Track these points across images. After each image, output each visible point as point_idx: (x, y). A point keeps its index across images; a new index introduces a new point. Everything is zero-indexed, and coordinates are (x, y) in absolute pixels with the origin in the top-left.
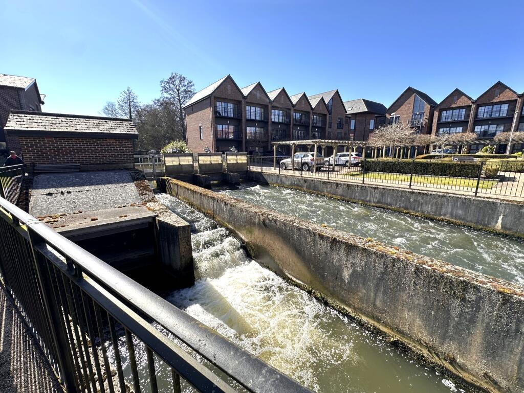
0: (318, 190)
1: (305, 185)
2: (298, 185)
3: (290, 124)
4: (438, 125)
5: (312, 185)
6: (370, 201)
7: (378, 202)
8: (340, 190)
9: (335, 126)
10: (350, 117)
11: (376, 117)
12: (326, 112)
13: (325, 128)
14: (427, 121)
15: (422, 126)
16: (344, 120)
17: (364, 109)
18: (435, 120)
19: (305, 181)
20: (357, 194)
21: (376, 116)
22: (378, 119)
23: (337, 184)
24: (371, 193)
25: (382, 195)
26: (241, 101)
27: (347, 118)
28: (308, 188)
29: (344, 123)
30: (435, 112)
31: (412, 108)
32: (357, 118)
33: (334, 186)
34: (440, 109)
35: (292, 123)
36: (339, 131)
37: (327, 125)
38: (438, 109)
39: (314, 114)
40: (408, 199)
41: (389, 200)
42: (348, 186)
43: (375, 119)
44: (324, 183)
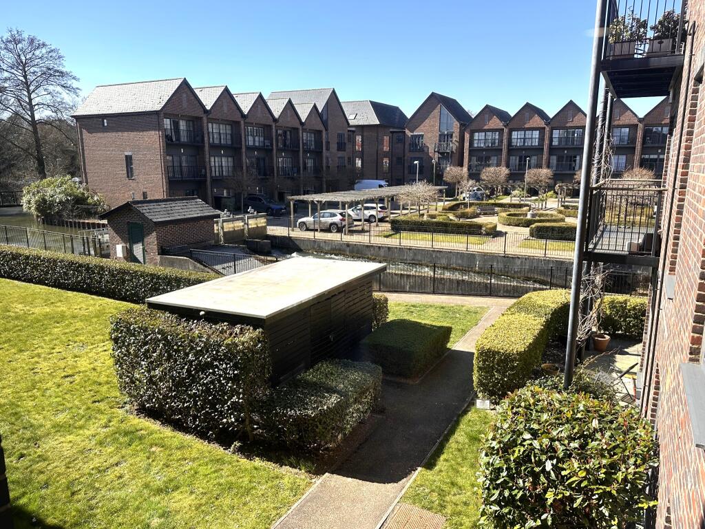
0: (361, 254)
1: (348, 249)
2: (340, 250)
3: (272, 150)
4: (470, 151)
5: (355, 249)
6: (406, 260)
7: (413, 260)
8: (382, 253)
9: (334, 147)
10: (353, 131)
11: (391, 132)
12: (321, 127)
13: (321, 152)
14: (457, 144)
15: (452, 152)
16: (346, 136)
17: (374, 120)
18: (467, 145)
19: (348, 245)
20: (396, 255)
21: (391, 130)
22: (395, 135)
23: (379, 247)
24: (407, 252)
25: (415, 254)
26: (201, 118)
27: (349, 133)
28: (351, 252)
29: (346, 141)
30: (466, 133)
31: (438, 124)
32: (365, 134)
33: (377, 249)
34: (471, 130)
35: (274, 147)
36: (340, 154)
37: (324, 148)
38: (469, 130)
39: (304, 130)
40: (431, 255)
41: (420, 258)
42: (389, 248)
43: (391, 135)
44: (367, 246)
